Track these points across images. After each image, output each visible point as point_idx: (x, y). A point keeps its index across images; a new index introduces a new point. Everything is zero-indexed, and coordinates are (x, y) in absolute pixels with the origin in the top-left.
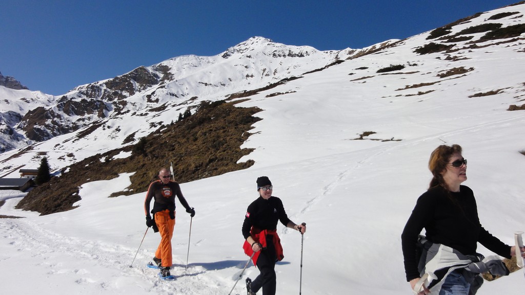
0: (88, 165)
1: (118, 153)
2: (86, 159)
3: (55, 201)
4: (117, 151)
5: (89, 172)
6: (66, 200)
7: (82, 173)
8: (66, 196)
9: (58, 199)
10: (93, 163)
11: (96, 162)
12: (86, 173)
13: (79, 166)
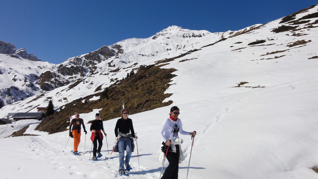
0: (75, 105)
1: (92, 97)
2: (74, 101)
3: (57, 126)
4: (91, 96)
5: (76, 109)
6: (63, 125)
7: (72, 109)
8: (63, 123)
9: (58, 124)
10: (78, 103)
11: (80, 102)
12: (74, 109)
13: (70, 105)
